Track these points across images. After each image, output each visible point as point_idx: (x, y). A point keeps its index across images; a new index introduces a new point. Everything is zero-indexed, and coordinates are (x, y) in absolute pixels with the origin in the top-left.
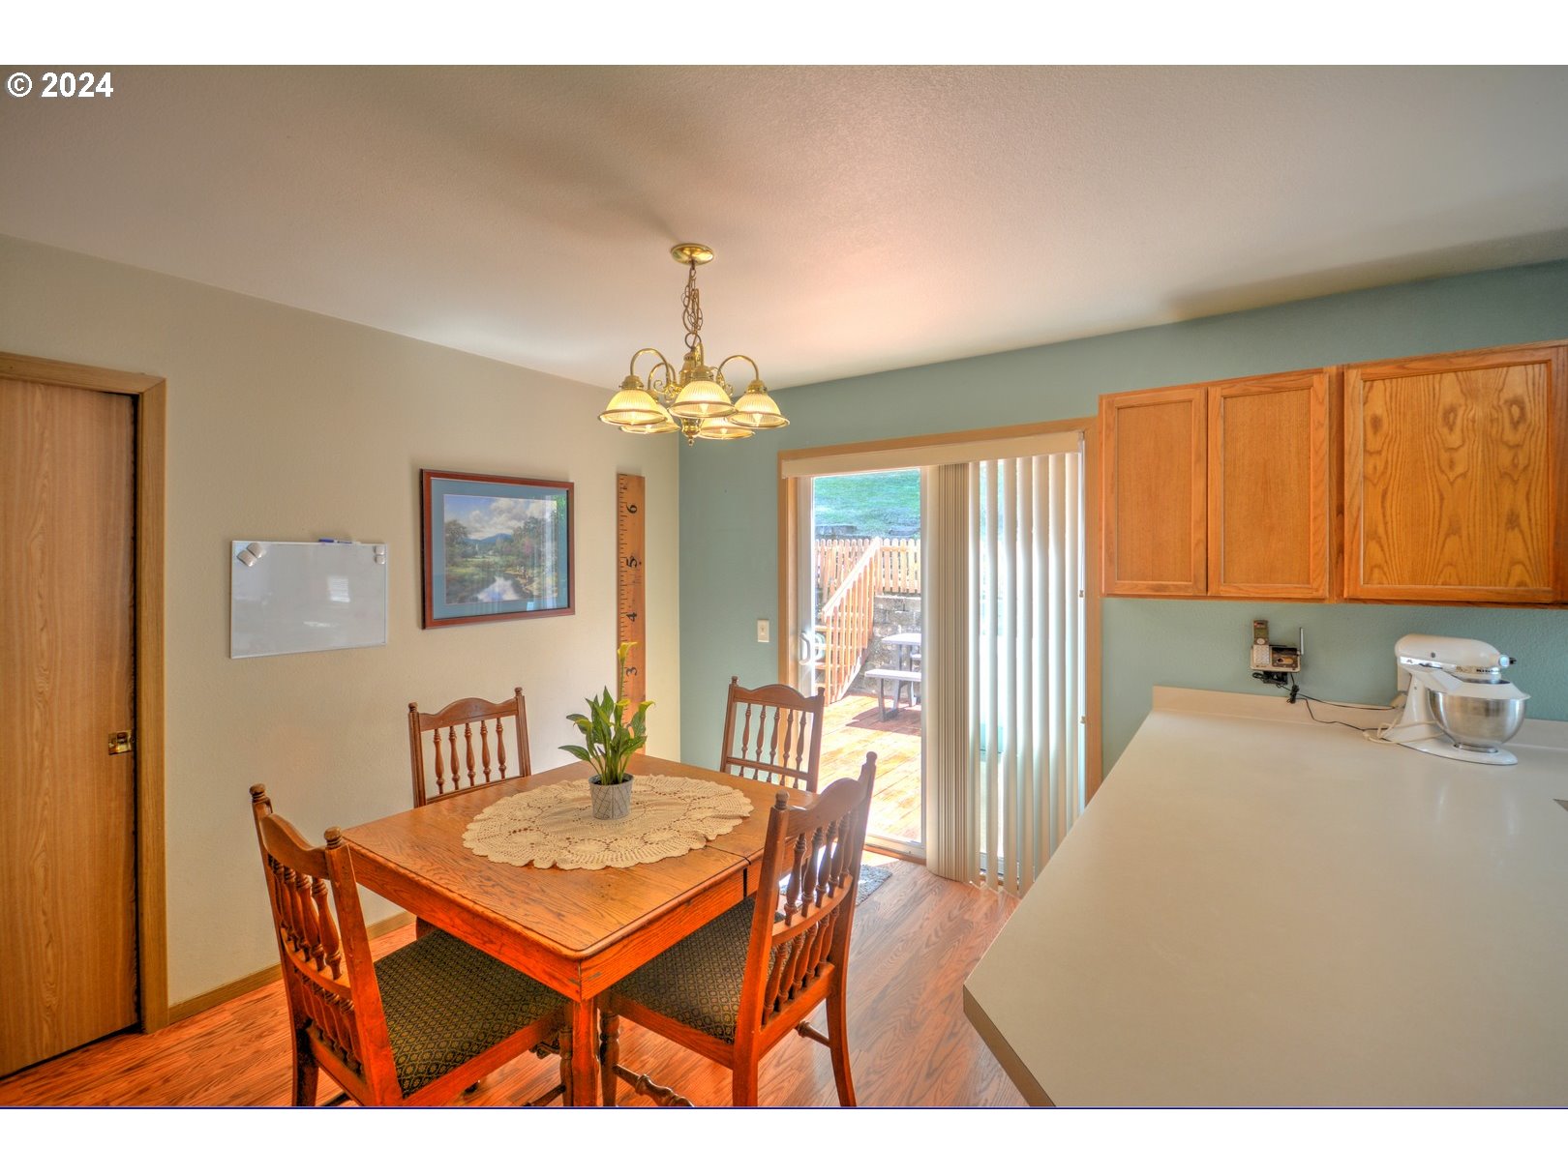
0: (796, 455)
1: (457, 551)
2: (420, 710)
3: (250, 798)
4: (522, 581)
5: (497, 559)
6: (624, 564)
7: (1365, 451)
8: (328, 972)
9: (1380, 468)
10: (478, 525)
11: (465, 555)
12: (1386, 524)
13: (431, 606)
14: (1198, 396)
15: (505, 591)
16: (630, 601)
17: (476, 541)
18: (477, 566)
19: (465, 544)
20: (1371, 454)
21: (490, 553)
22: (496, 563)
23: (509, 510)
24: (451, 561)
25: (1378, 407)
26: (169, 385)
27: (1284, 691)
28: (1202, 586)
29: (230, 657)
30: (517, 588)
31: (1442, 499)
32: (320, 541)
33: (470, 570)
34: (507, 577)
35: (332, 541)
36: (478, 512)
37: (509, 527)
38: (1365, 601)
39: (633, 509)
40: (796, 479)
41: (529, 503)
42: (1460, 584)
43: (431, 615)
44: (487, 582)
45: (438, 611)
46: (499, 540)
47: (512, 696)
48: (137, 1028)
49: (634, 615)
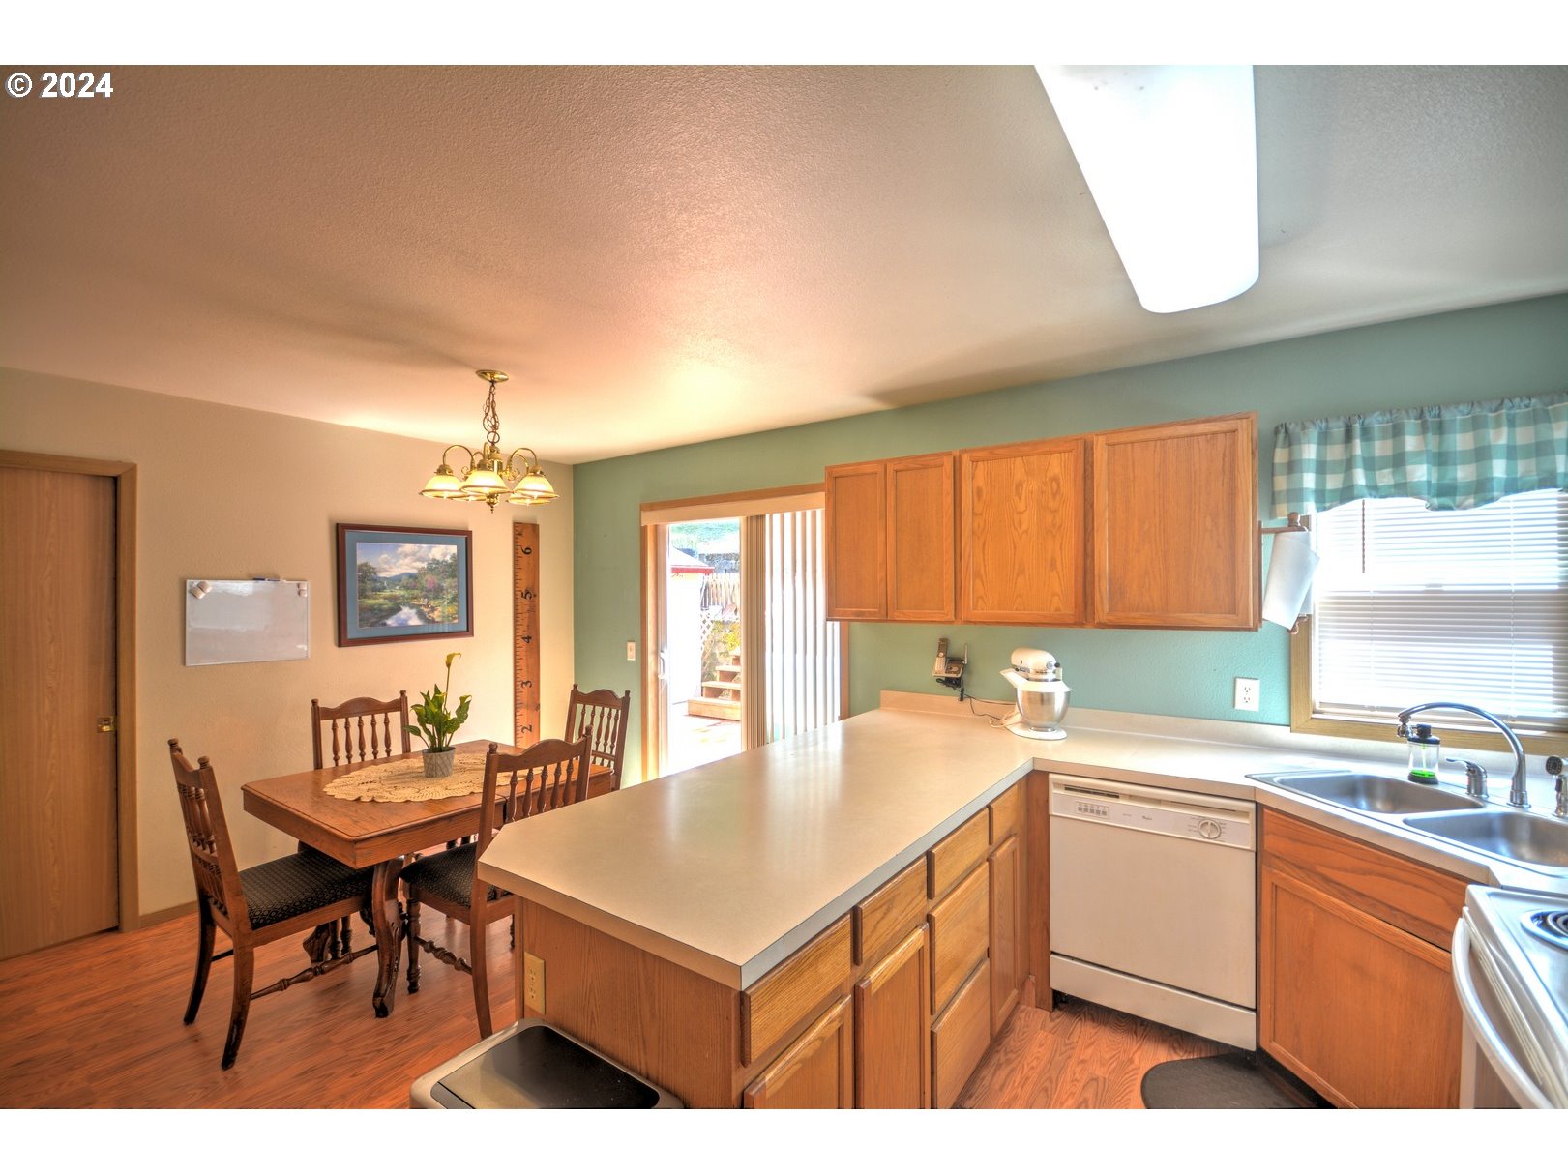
0: (651, 507)
1: (368, 586)
2: (321, 705)
3: (168, 746)
4: (426, 610)
5: (402, 593)
6: (519, 596)
7: (973, 513)
8: (208, 851)
9: (982, 525)
10: (386, 566)
11: (375, 590)
12: (985, 566)
13: (346, 628)
14: (880, 469)
15: (410, 618)
16: (525, 628)
17: (385, 578)
18: (385, 598)
19: (375, 581)
20: (977, 515)
21: (397, 587)
22: (403, 596)
23: (414, 554)
24: (363, 594)
25: (980, 482)
26: (139, 467)
27: (957, 692)
28: (883, 612)
29: (184, 663)
30: (421, 615)
31: (1015, 548)
32: (255, 579)
33: (381, 601)
34: (412, 607)
35: (263, 580)
36: (385, 556)
37: (414, 568)
38: (975, 623)
39: (527, 551)
40: (656, 527)
41: (431, 548)
42: (1025, 610)
43: (346, 635)
44: (396, 610)
45: (353, 632)
46: (404, 578)
47: (399, 696)
48: (115, 930)
49: (529, 638)
